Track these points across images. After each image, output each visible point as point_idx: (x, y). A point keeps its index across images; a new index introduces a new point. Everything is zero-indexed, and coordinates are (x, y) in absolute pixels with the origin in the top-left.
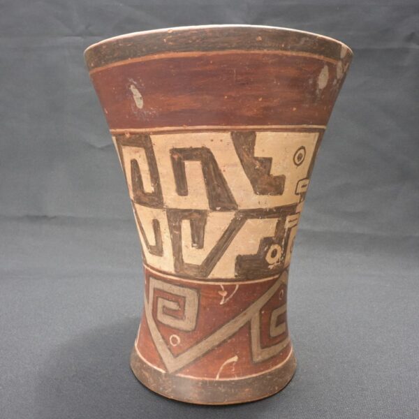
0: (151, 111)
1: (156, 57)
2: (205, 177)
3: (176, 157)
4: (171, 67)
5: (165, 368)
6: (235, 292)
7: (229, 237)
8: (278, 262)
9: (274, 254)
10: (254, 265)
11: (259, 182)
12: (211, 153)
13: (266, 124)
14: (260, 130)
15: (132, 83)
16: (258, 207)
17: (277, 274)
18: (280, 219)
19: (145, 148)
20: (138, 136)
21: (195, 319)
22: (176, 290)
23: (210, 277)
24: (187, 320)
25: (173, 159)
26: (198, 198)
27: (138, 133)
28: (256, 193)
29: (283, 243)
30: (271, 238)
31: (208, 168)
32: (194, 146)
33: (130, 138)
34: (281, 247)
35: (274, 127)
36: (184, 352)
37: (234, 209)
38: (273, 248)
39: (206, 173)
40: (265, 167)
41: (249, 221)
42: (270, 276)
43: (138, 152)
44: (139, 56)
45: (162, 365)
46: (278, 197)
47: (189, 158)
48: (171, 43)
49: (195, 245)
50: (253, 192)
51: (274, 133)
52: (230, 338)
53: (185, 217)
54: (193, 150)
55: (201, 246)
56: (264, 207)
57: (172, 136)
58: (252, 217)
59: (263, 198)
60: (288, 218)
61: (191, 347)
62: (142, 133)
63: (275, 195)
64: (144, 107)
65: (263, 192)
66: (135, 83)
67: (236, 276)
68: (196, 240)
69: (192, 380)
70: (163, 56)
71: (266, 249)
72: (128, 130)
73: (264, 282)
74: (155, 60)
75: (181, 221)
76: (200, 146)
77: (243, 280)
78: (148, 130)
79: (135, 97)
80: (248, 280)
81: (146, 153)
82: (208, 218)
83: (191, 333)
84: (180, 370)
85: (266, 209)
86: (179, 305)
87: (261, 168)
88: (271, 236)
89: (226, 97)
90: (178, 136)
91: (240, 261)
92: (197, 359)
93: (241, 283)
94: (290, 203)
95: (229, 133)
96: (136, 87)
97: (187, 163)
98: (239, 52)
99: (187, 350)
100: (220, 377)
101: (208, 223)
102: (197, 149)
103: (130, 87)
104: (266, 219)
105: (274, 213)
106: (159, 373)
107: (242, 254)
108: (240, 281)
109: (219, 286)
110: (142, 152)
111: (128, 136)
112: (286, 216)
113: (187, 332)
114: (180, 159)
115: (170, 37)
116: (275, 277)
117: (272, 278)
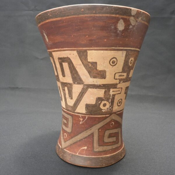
0: (50, 43)
1: (47, 21)
2: (70, 70)
3: (60, 61)
4: (52, 25)
5: (61, 146)
6: (86, 119)
7: (82, 95)
8: (108, 109)
9: (105, 105)
10: (95, 109)
11: (92, 72)
12: (71, 60)
13: (91, 47)
14: (89, 50)
15: (44, 32)
16: (93, 83)
17: (108, 114)
18: (106, 90)
19: (52, 57)
21: (71, 128)
22: (66, 115)
23: (76, 111)
24: (69, 128)
26: (68, 79)
28: (91, 77)
29: (110, 101)
30: (102, 98)
31: (71, 66)
32: (64, 57)
33: (49, 54)
34: (109, 102)
35: (95, 48)
36: (67, 141)
37: (83, 83)
38: (103, 102)
39: (70, 68)
40: (94, 66)
41: (89, 89)
42: (104, 115)
44: (43, 21)
45: (61, 144)
46: (103, 80)
47: (64, 62)
48: (51, 15)
49: (70, 97)
50: (90, 77)
51: (96, 51)
52: (84, 138)
53: (66, 86)
55: (72, 98)
56: (96, 84)
57: (57, 52)
58: (91, 88)
59: (95, 80)
60: (111, 90)
61: (70, 139)
63: (101, 79)
64: (48, 41)
65: (95, 77)
67: (86, 113)
68: (70, 95)
69: (68, 153)
70: (49, 20)
71: (99, 102)
72: (48, 50)
73: (100, 117)
76: (66, 57)
77: (89, 115)
78: (51, 50)
79: (46, 38)
80: (92, 115)
82: (73, 87)
83: (70, 134)
84: (65, 148)
85: (97, 85)
86: (67, 121)
87: (92, 66)
88: (102, 97)
89: (72, 36)
90: (59, 52)
91: (87, 106)
92: (71, 145)
93: (88, 116)
94: (111, 83)
95: (76, 51)
97: (63, 64)
98: (74, 16)
99: (68, 140)
100: (79, 154)
101: (73, 89)
102: (65, 58)
103: (44, 34)
104: (98, 89)
105: (102, 87)
107: (88, 103)
108: (88, 115)
109: (79, 116)
110: (52, 59)
112: (110, 89)
113: (69, 133)
115: (50, 13)
116: (107, 116)
117: (104, 116)
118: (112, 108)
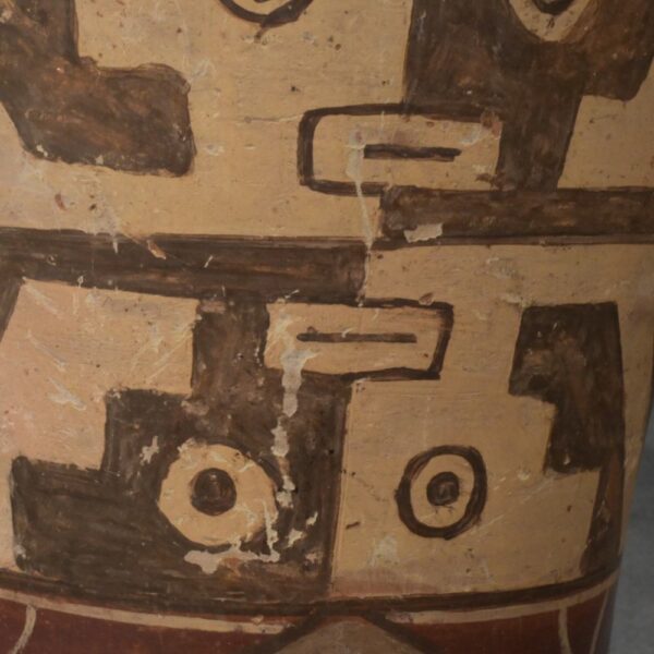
6: (23, 641)
8: (257, 543)
9: (214, 493)
10: (101, 528)
11: (33, 90)
16: (59, 221)
17: (270, 614)
18: (215, 307)
28: (30, 147)
29: (280, 451)
30: (174, 400)
34: (269, 466)
38: (193, 459)
40: (43, 17)
42: (210, 611)
46: (164, 184)
50: (16, 142)
56: (91, 227)
58: (43, 273)
59: (75, 179)
60: (285, 320)
63: (137, 169)
65: (67, 149)
67: (20, 561)
71: (147, 454)
77: (52, 593)
80: (77, 595)
85: (103, 236)
88: (171, 390)
93: (45, 603)
104: (117, 294)
105: (164, 268)
108: (38, 589)
116: (255, 626)
117: (221, 626)
118: (324, 536)
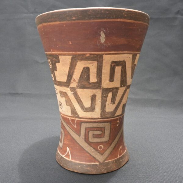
0: (108, 44)
1: (119, 20)
2: (121, 73)
3: (113, 65)
4: (123, 25)
5: (98, 161)
6: (121, 120)
12: (126, 64)
14: (138, 54)
15: (102, 31)
19: (98, 61)
20: (95, 56)
21: (109, 135)
22: (101, 125)
23: (115, 116)
24: (106, 137)
25: (111, 66)
26: (117, 83)
27: (95, 54)
31: (123, 69)
33: (89, 56)
36: (106, 151)
37: (126, 85)
39: (122, 71)
43: (92, 63)
44: (111, 19)
45: (96, 160)
47: (118, 65)
48: (125, 15)
49: (112, 103)
50: (131, 78)
53: (110, 91)
54: (120, 61)
55: (114, 103)
57: (114, 55)
61: (108, 148)
62: (99, 54)
64: (104, 42)
66: (104, 31)
67: (122, 113)
68: (113, 101)
69: (111, 161)
70: (122, 20)
72: (89, 53)
74: (118, 22)
75: (108, 93)
78: (103, 53)
79: (101, 37)
81: (98, 64)
82: (119, 90)
83: (107, 142)
84: (106, 160)
86: (102, 132)
89: (135, 40)
90: (116, 56)
91: (123, 106)
92: (111, 152)
95: (132, 55)
96: (104, 32)
97: (116, 67)
99: (107, 150)
101: (119, 92)
102: (122, 61)
103: (100, 32)
106: (96, 165)
107: (124, 103)
109: (118, 118)
110: (95, 63)
111: (88, 55)
113: (106, 142)
114: (114, 66)
115: (126, 12)
